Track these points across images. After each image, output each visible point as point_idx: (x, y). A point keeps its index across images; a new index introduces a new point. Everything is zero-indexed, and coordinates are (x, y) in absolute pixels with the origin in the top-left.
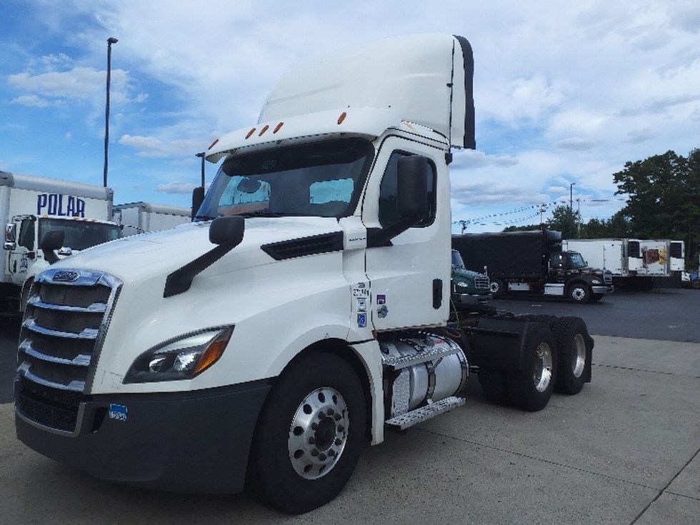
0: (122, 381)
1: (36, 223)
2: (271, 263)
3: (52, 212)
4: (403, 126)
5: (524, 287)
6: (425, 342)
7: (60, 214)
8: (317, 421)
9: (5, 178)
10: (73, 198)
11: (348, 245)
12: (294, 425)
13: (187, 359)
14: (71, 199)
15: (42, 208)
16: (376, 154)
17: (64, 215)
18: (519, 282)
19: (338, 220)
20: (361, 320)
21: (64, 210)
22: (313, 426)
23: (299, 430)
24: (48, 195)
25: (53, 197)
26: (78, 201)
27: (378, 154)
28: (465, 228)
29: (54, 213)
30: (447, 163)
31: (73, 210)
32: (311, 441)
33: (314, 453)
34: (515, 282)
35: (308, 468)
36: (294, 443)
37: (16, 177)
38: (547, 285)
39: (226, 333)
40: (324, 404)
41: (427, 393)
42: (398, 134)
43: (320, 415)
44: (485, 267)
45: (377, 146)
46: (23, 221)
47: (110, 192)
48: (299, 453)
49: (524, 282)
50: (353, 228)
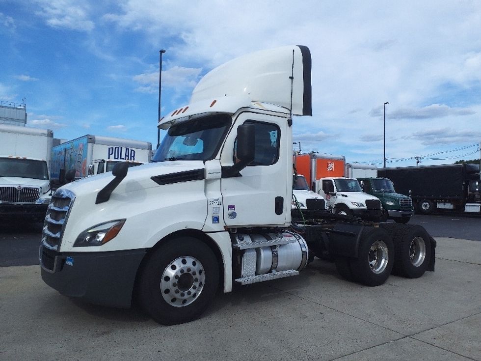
0: (72, 245)
1: (105, 164)
2: (156, 187)
3: (116, 157)
4: (256, 106)
5: (449, 206)
6: (276, 236)
7: (121, 158)
8: (180, 274)
9: (90, 139)
10: (128, 149)
11: (208, 176)
12: (165, 275)
13: (102, 236)
14: (127, 149)
15: (111, 155)
16: (233, 123)
17: (123, 159)
18: (445, 202)
19: (204, 163)
20: (216, 219)
21: (123, 156)
22: (176, 277)
23: (167, 278)
24: (114, 147)
25: (117, 149)
26: (132, 150)
27: (234, 123)
28: (418, 162)
29: (117, 159)
30: (290, 126)
31: (128, 156)
32: (174, 285)
33: (177, 292)
34: (442, 202)
35: (174, 300)
36: (164, 285)
37: (97, 138)
38: (467, 204)
39: (121, 223)
40: (185, 265)
41: (272, 266)
42: (250, 111)
43: (182, 271)
44: (410, 191)
45: (234, 119)
46: (100, 163)
47: (150, 145)
48: (167, 291)
49: (448, 202)
50: (213, 166)
